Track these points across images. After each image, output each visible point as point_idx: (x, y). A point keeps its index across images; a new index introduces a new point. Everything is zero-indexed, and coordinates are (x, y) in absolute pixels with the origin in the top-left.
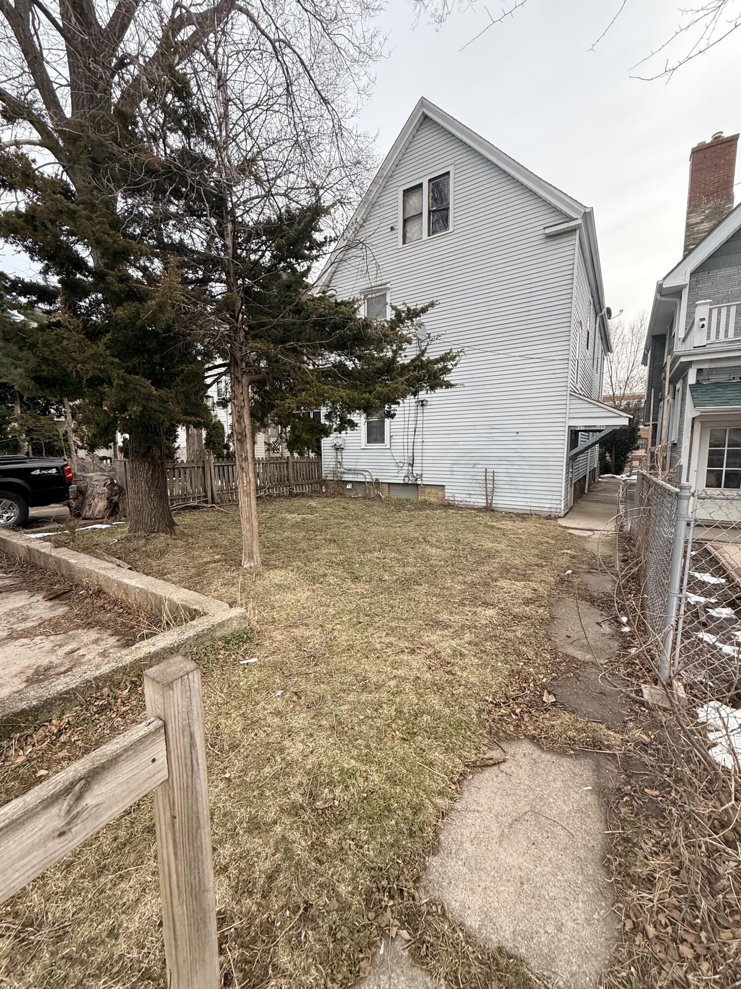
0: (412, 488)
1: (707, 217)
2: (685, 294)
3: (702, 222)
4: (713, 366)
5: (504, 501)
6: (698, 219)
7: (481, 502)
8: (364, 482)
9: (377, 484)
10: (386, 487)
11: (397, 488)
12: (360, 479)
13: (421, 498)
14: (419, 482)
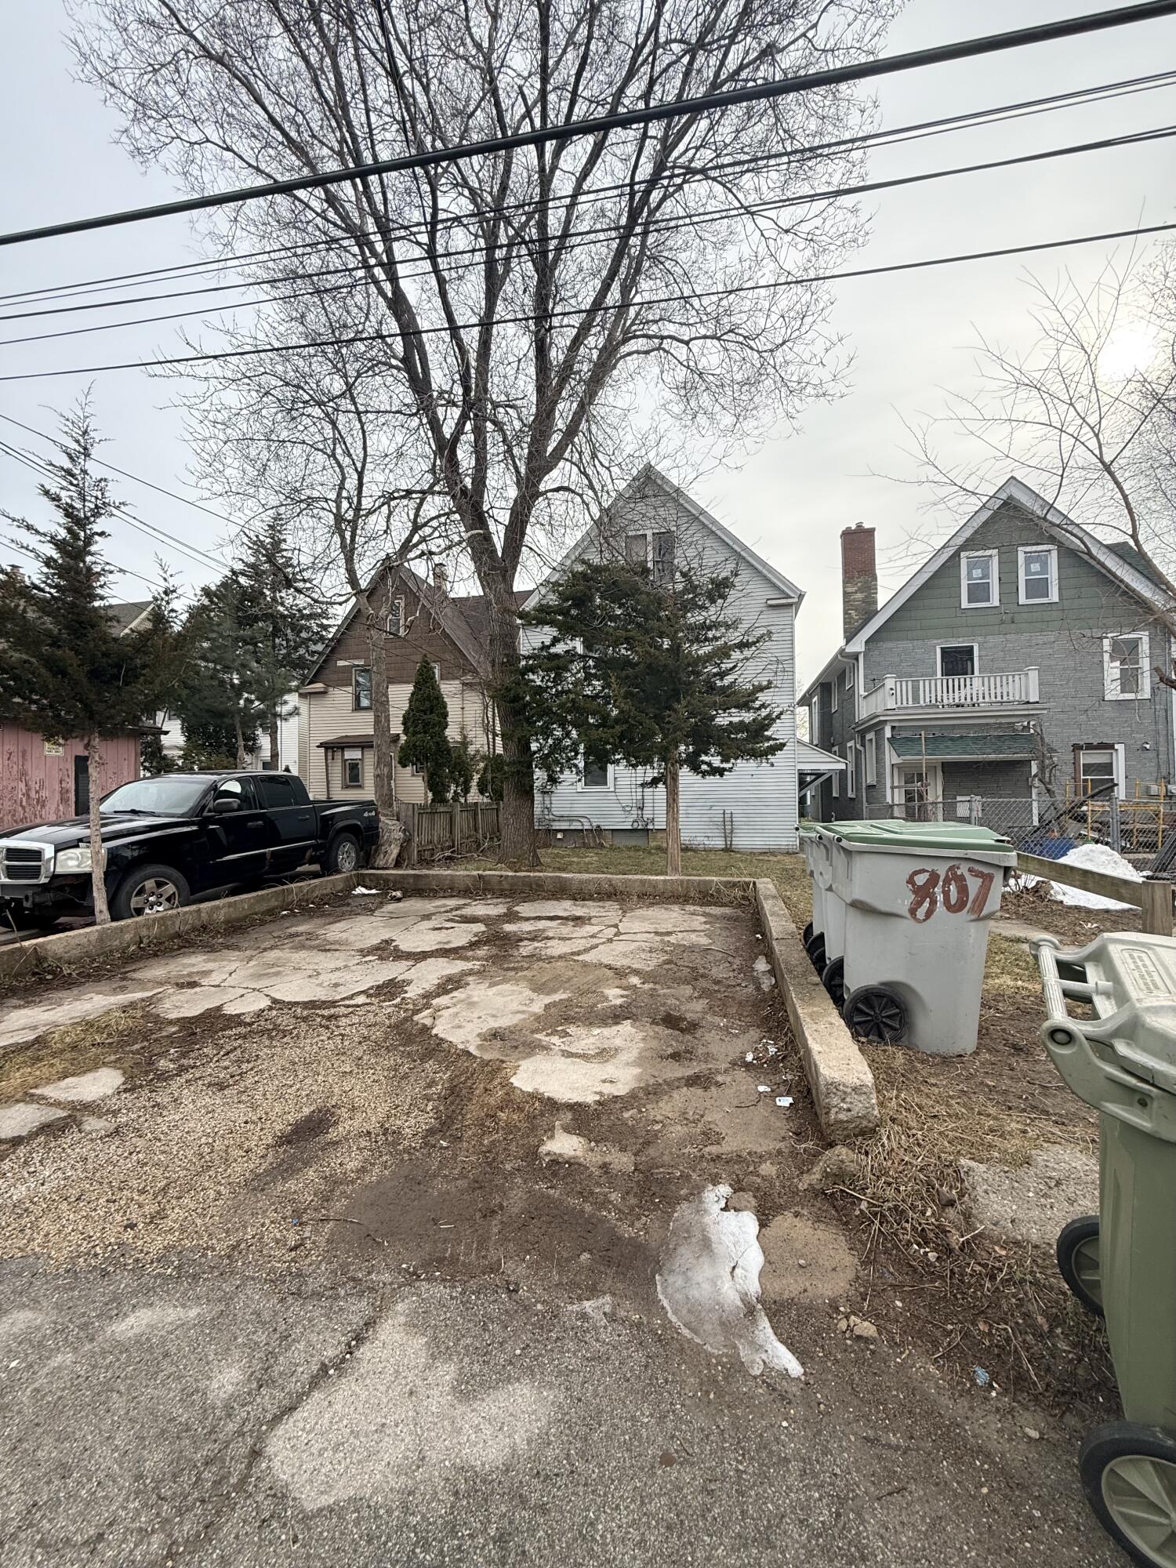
0: (641, 833)
1: (859, 589)
2: (861, 658)
3: (856, 592)
4: (902, 724)
5: (742, 841)
6: (854, 589)
7: (719, 843)
8: (582, 830)
9: (599, 830)
10: (609, 835)
11: (622, 834)
12: (576, 826)
13: (653, 844)
14: (650, 827)
